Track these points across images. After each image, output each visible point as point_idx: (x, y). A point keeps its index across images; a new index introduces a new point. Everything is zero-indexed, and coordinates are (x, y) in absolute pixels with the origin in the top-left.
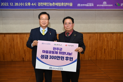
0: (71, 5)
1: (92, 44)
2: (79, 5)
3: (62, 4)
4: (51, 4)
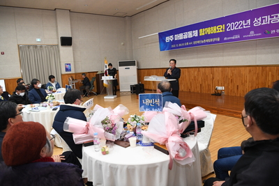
0: (218, 39)
1: (253, 79)
2: (225, 39)
3: (211, 40)
4: (202, 42)
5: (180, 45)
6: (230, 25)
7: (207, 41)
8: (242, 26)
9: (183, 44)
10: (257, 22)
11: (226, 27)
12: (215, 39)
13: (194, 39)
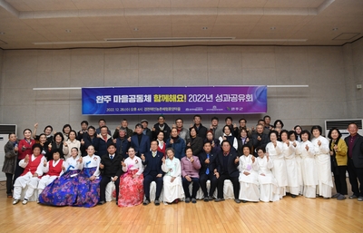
0: (179, 109)
2: (187, 109)
3: (170, 109)
4: (158, 109)
5: (122, 109)
6: (193, 96)
7: (164, 109)
8: (205, 99)
9: (127, 109)
10: (219, 98)
11: (188, 98)
12: (174, 109)
13: (145, 104)
